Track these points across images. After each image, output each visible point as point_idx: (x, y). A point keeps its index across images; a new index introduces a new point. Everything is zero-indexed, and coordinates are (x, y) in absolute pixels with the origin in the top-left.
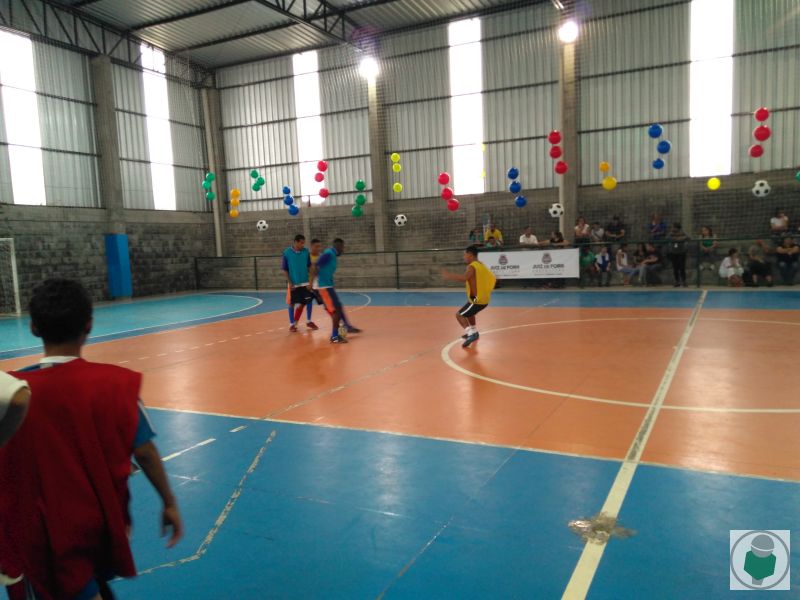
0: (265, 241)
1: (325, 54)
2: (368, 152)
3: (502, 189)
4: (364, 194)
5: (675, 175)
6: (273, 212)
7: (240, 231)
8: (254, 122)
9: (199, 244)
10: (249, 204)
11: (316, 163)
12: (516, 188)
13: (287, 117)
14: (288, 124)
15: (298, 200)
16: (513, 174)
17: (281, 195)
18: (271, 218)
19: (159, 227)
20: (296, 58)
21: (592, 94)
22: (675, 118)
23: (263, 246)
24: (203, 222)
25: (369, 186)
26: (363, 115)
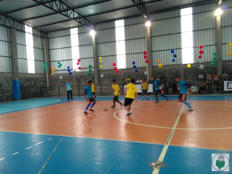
0: (62, 82)
1: (80, 29)
2: (92, 56)
3: (131, 67)
4: (91, 69)
5: (178, 63)
6: (64, 74)
7: (54, 80)
8: (59, 48)
9: (41, 83)
10: (57, 71)
11: (77, 60)
12: (135, 67)
13: (69, 46)
14: (69, 48)
15: (72, 70)
16: (134, 63)
17: (67, 69)
18: (64, 75)
19: (29, 78)
20: (71, 30)
21: (155, 41)
22: (178, 48)
23: (61, 84)
24: (43, 77)
25: (93, 66)
26: (91, 46)
